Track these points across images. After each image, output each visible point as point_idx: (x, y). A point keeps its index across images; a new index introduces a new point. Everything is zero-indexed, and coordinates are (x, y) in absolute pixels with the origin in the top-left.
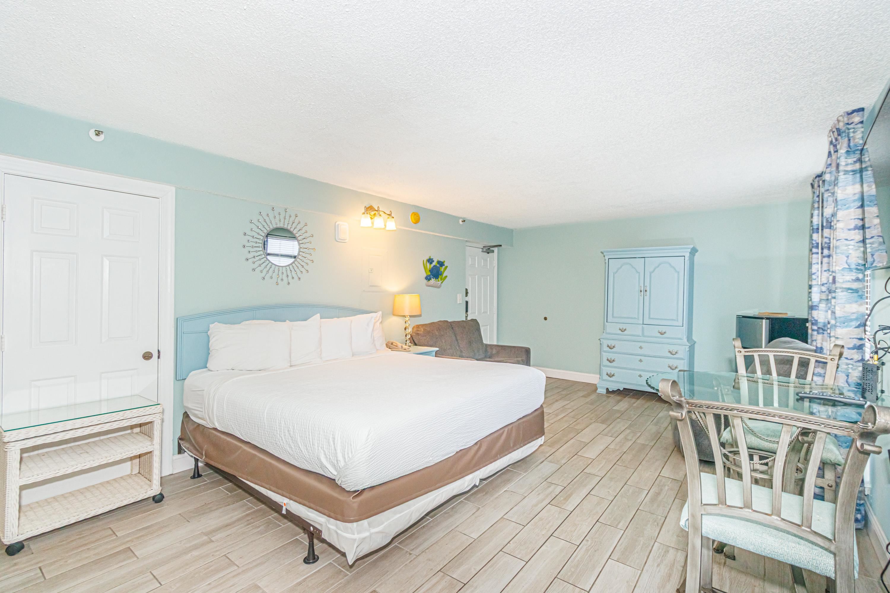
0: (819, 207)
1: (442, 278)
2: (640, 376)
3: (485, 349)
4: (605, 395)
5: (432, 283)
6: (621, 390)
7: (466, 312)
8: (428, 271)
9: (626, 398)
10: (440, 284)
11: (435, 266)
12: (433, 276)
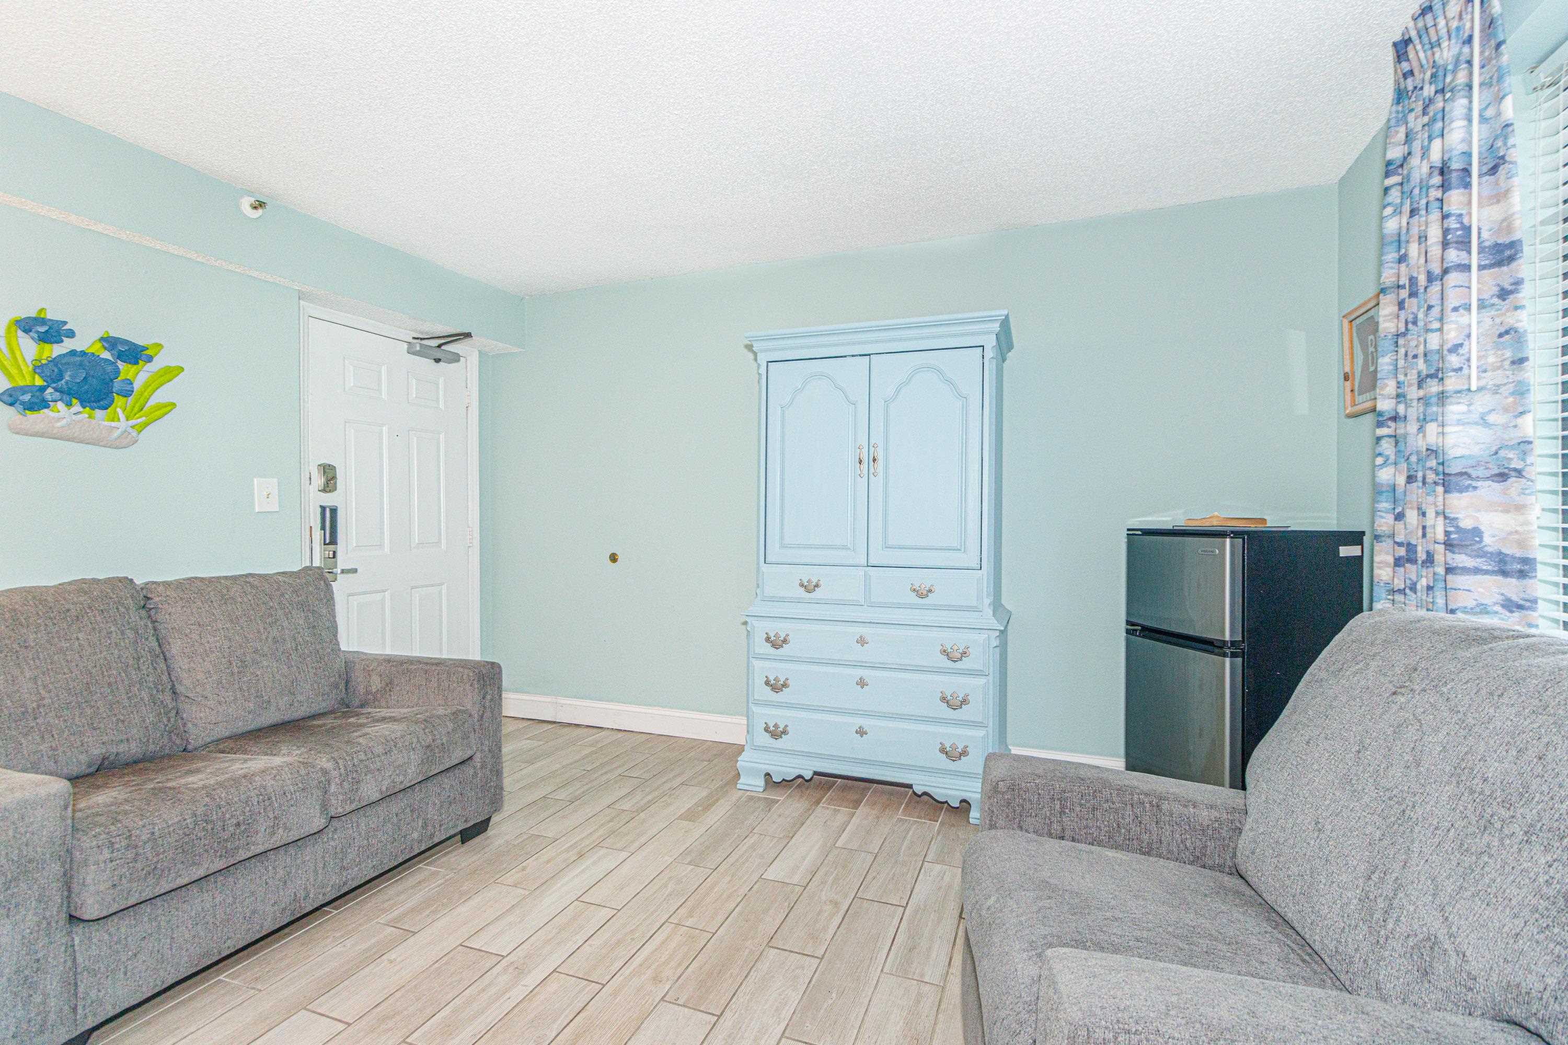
0: (1470, 87)
1: (136, 409)
2: (861, 732)
3: (340, 676)
4: (759, 799)
5: (64, 422)
6: (807, 778)
7: (325, 544)
8: (27, 370)
9: (821, 805)
10: (125, 431)
11: (83, 353)
12: (69, 394)
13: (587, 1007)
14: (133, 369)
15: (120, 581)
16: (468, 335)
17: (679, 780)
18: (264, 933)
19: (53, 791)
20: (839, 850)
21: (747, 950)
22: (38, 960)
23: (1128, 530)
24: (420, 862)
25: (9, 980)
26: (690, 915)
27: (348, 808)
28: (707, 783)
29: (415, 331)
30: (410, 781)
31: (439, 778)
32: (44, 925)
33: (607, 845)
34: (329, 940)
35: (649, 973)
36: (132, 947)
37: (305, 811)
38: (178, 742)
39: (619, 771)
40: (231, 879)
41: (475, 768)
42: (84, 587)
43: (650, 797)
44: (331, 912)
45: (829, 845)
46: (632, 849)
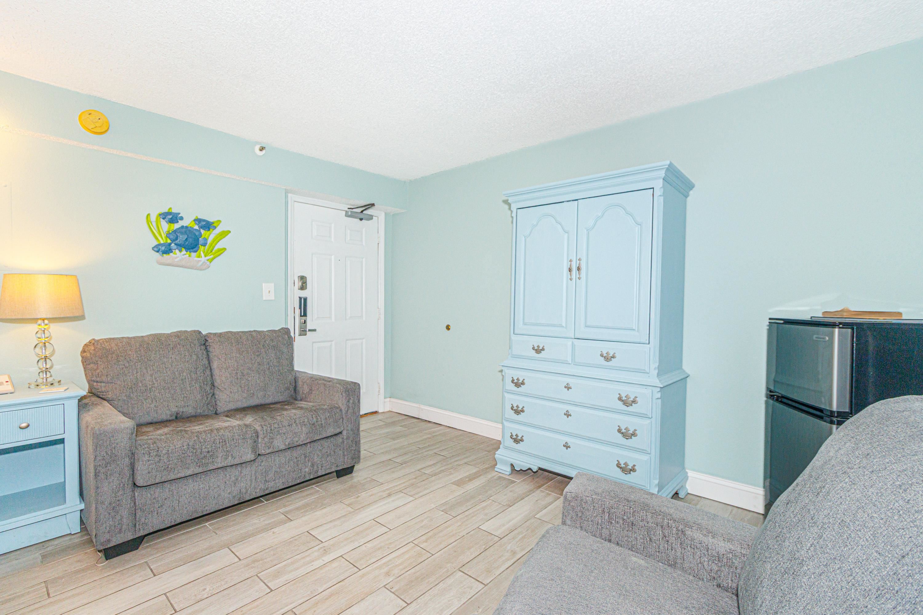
1: (209, 252)
2: (567, 446)
3: (290, 384)
4: (505, 479)
5: (178, 259)
6: (535, 471)
7: (301, 316)
8: (164, 236)
9: (541, 489)
10: (204, 262)
11: (187, 227)
12: (180, 246)
13: (345, 580)
14: (208, 233)
15: (194, 332)
16: (373, 205)
17: (466, 460)
18: (224, 507)
19: (126, 426)
20: (536, 519)
21: (446, 569)
22: (119, 500)
23: (770, 319)
24: (313, 484)
25: (107, 507)
26: (426, 541)
27: (268, 451)
28: (480, 465)
29: (348, 204)
30: (302, 442)
31: (322, 442)
32: (122, 485)
33: (406, 492)
34: (255, 516)
35: (386, 569)
36: (160, 502)
37: (243, 450)
38: (212, 409)
39: (435, 451)
40: (208, 478)
41: (343, 438)
42: (178, 335)
43: (443, 468)
44: (264, 502)
45: (531, 515)
46: (417, 496)
